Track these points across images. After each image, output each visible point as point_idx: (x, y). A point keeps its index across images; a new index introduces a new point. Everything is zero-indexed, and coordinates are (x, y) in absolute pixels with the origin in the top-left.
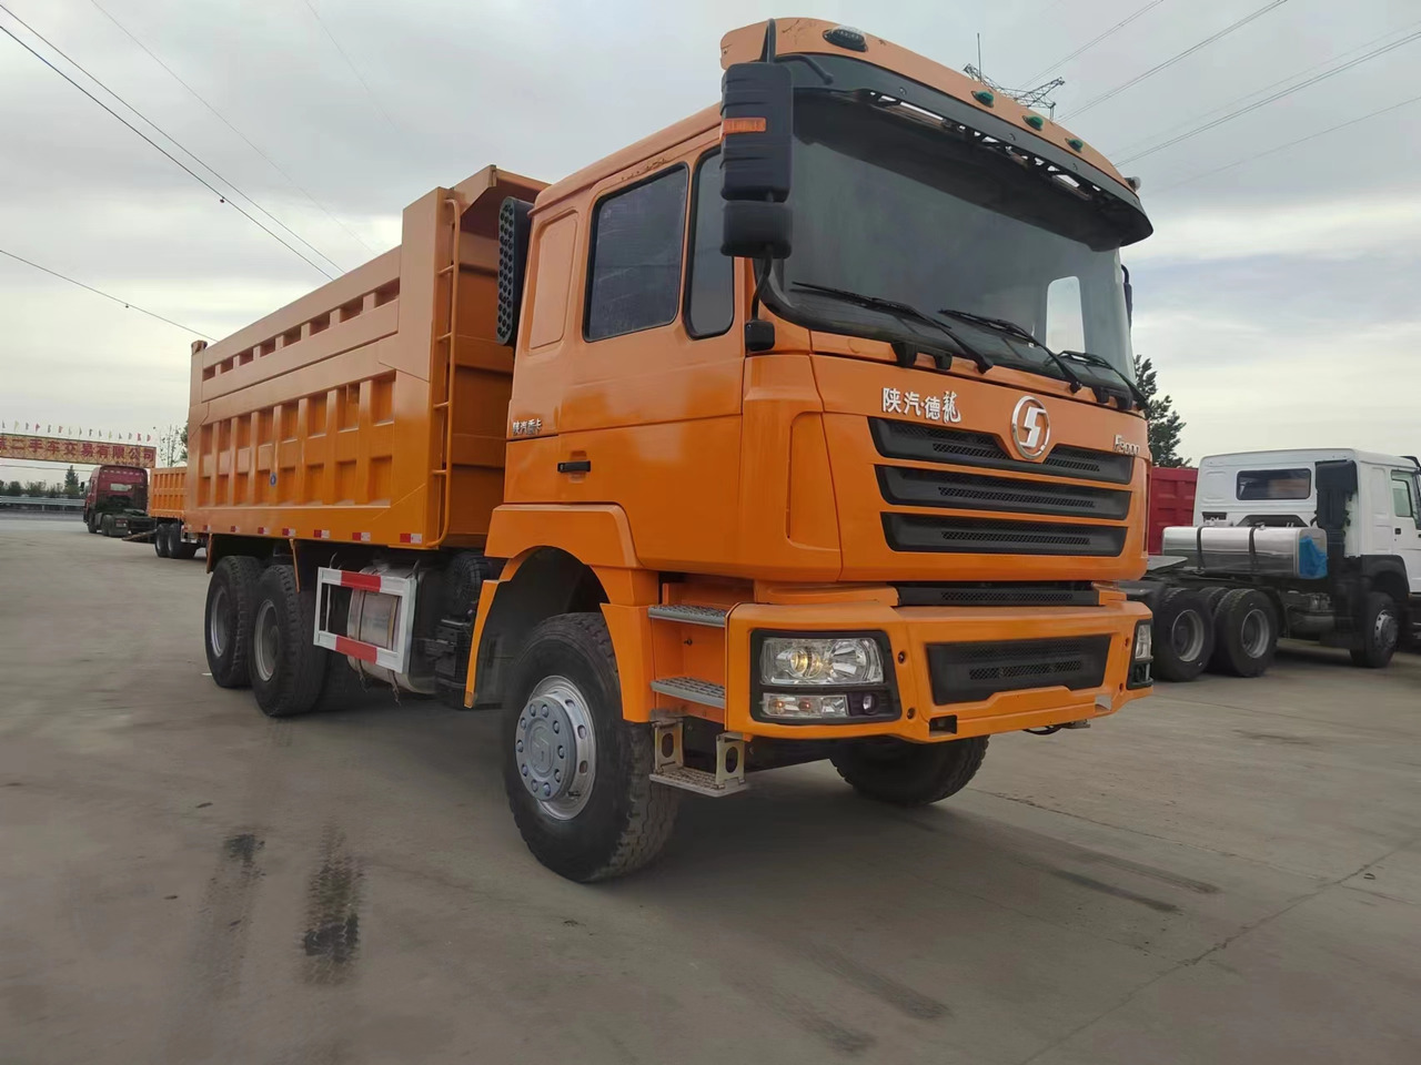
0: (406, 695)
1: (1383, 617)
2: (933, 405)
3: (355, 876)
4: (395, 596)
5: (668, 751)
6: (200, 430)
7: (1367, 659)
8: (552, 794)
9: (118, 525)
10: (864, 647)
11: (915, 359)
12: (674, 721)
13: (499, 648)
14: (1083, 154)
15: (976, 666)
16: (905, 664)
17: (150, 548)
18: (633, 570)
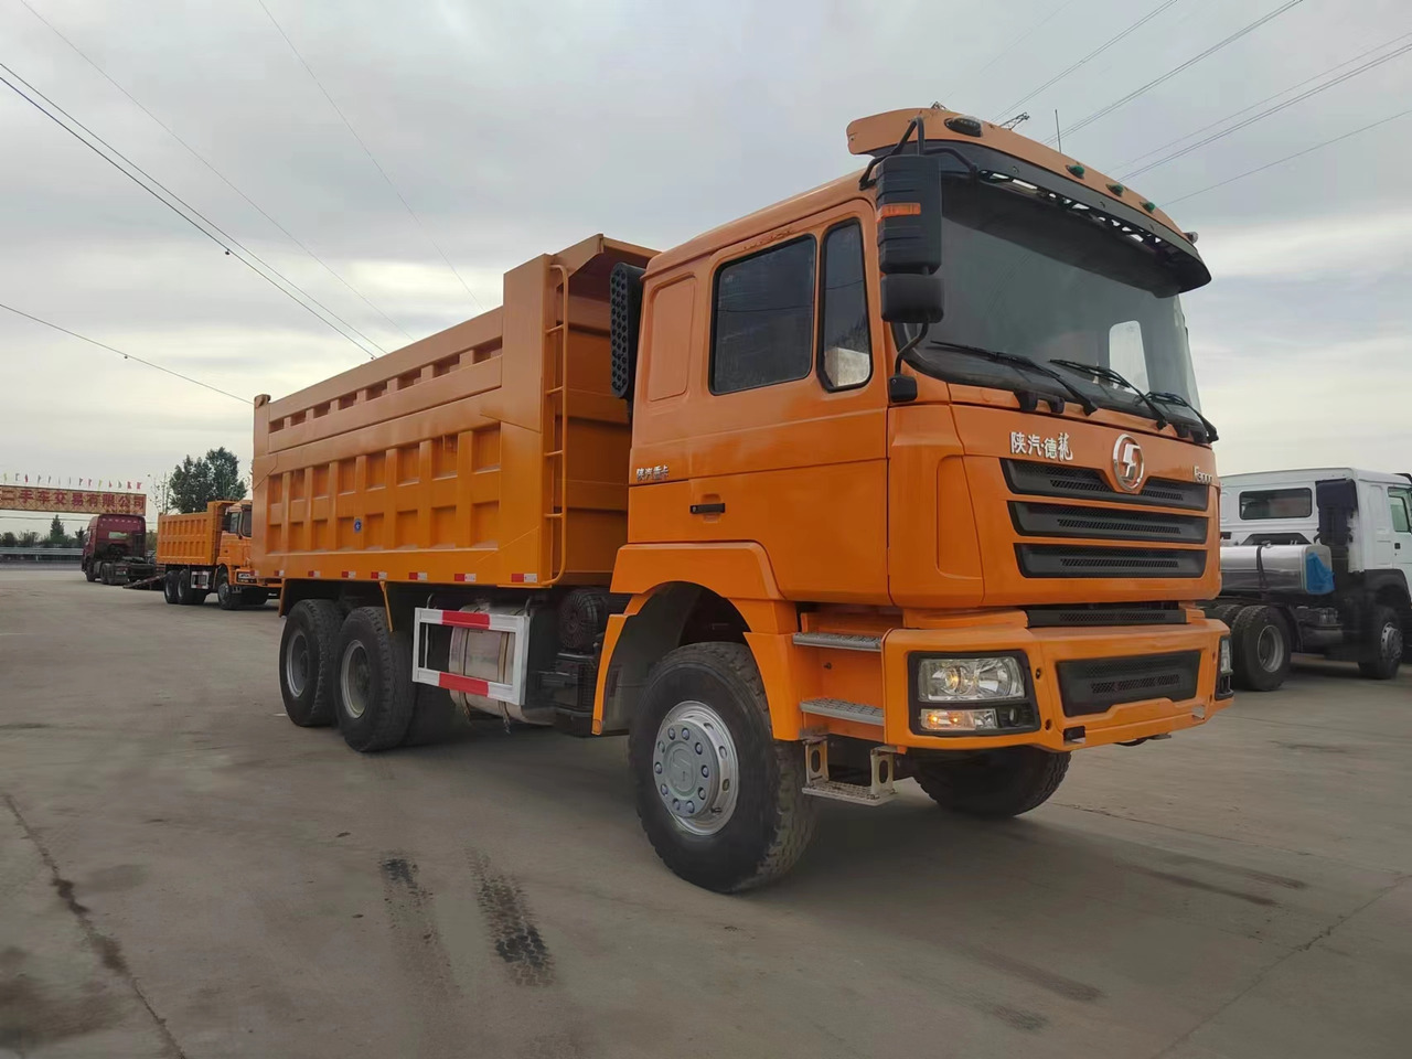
0: (517, 726)
1: (1388, 629)
2: (1051, 445)
3: (515, 892)
4: (503, 632)
5: (816, 767)
6: (267, 480)
7: (1374, 671)
8: (697, 811)
9: (118, 573)
10: (1006, 666)
11: (1036, 406)
12: (820, 739)
13: (621, 677)
14: (1154, 214)
15: (1097, 681)
16: (1041, 680)
17: (159, 596)
18: (775, 601)
